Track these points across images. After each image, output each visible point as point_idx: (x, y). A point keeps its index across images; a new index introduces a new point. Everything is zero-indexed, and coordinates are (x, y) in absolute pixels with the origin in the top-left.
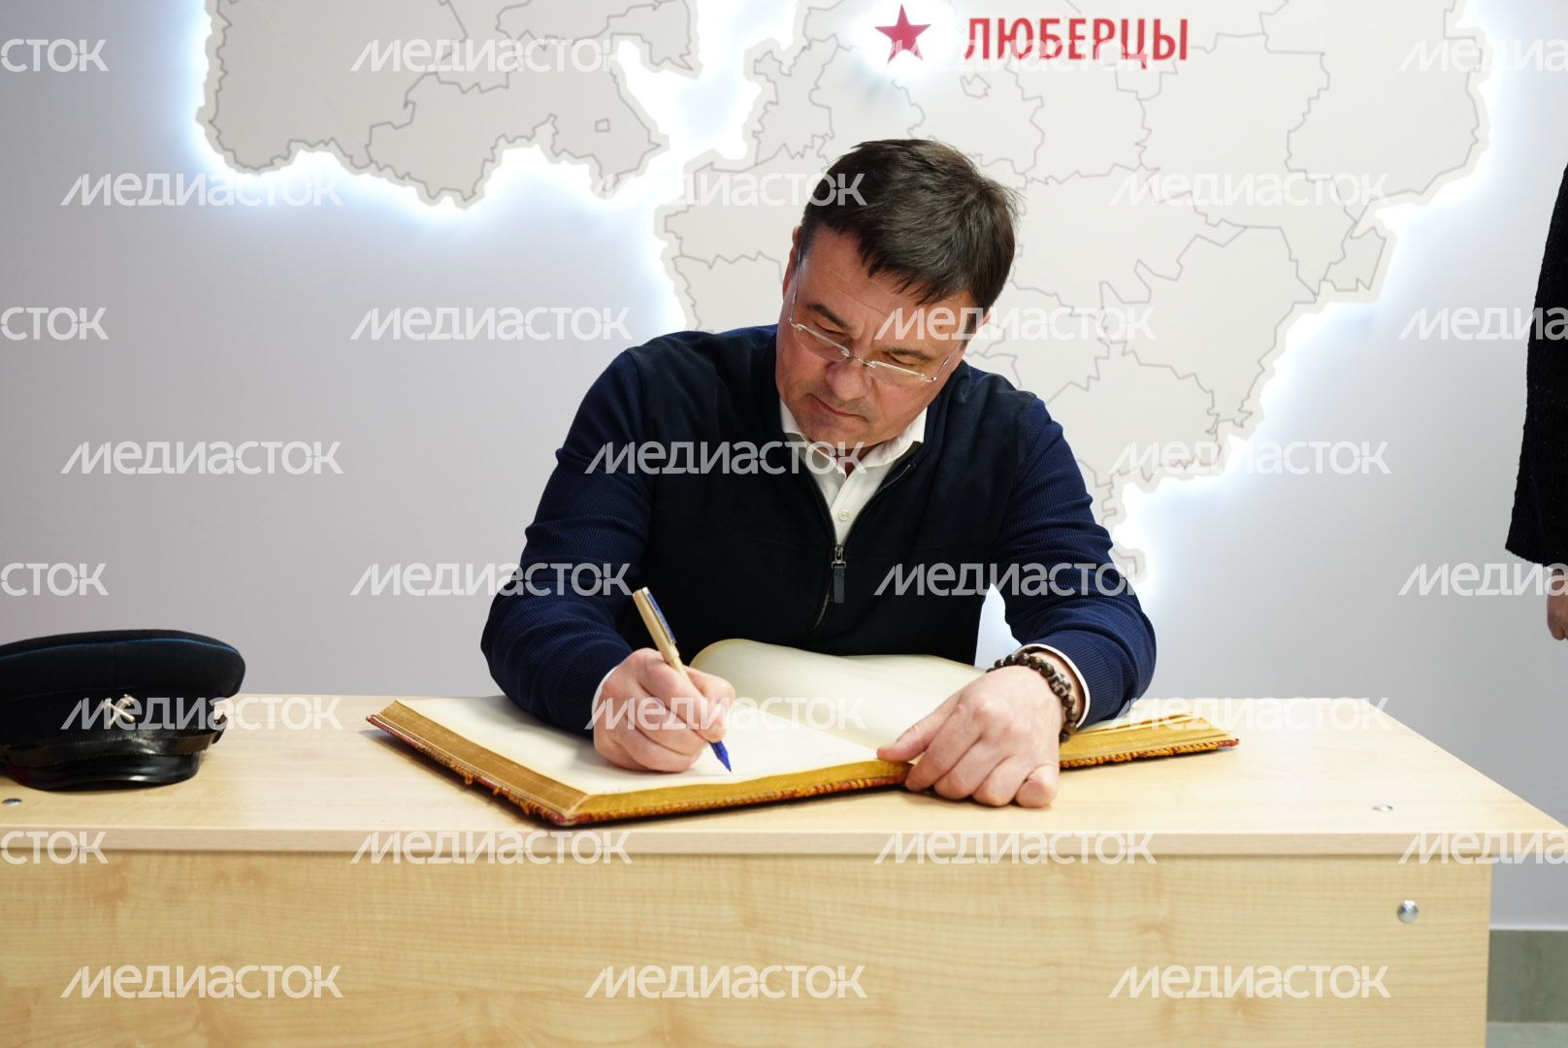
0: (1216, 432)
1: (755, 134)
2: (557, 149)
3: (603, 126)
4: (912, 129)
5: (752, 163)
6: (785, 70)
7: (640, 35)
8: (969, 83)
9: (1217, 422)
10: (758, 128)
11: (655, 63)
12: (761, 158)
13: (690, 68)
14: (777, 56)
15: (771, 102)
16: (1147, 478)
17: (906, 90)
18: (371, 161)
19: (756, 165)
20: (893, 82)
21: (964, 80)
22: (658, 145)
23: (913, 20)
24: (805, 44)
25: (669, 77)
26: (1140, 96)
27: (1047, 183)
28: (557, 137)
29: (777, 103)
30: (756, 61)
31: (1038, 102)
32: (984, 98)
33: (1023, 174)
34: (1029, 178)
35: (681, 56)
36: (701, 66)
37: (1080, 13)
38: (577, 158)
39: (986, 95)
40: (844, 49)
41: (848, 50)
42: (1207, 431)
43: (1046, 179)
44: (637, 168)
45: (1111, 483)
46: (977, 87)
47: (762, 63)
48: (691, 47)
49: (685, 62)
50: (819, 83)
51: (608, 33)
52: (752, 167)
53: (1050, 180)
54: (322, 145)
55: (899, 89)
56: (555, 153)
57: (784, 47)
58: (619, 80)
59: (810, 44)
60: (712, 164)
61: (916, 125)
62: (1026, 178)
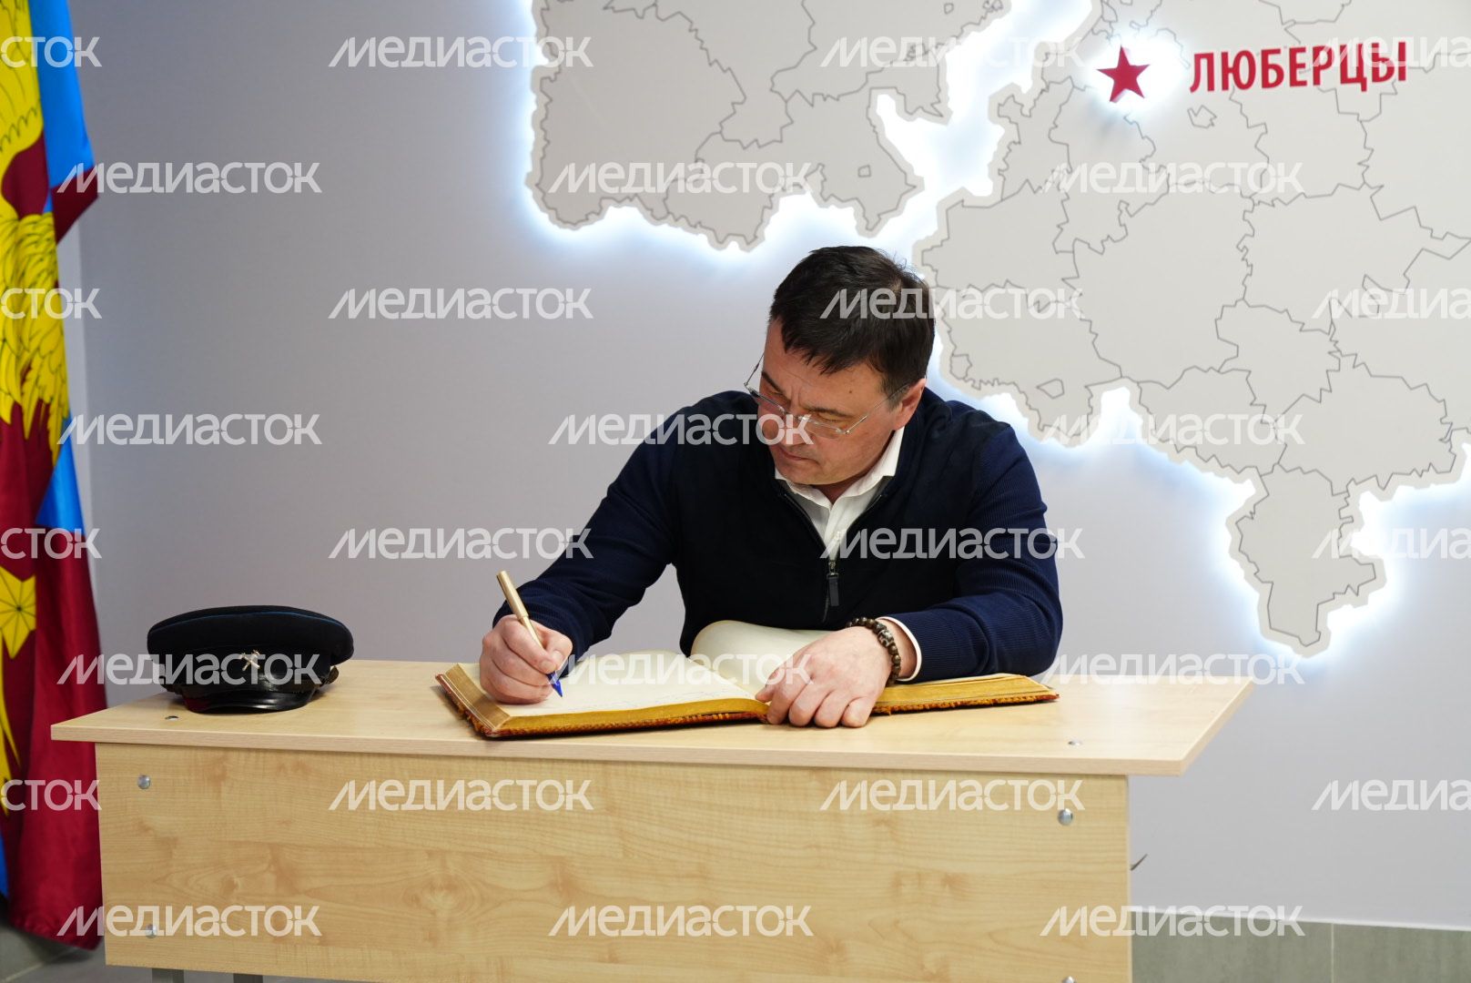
0: (1450, 439)
1: (1000, 172)
2: (826, 195)
3: (865, 172)
4: (1144, 160)
5: (1000, 199)
6: (1026, 111)
7: (896, 88)
8: (1196, 115)
9: (1450, 431)
10: (1003, 166)
11: (909, 112)
12: (1007, 194)
13: (941, 116)
14: (1017, 99)
15: (1014, 142)
16: (1384, 488)
17: (1138, 124)
18: (669, 213)
19: (1002, 200)
20: (1125, 118)
21: (1191, 112)
22: (914, 187)
23: (1133, 60)
24: (1044, 86)
25: (922, 124)
26: (1361, 118)
27: (1273, 205)
28: (825, 183)
29: (1019, 143)
30: (1000, 105)
31: (1262, 129)
32: (1211, 127)
33: (1250, 197)
34: (1256, 202)
35: (932, 105)
36: (950, 113)
37: (1300, 42)
38: (843, 201)
39: (1213, 124)
40: (1079, 89)
41: (1083, 90)
42: (1441, 440)
43: (1272, 201)
44: (896, 208)
45: (1347, 491)
46: (1203, 118)
47: (1005, 107)
48: (940, 96)
49: (936, 109)
50: (1057, 123)
51: (867, 87)
52: (999, 202)
53: (1276, 202)
54: (627, 201)
55: (1131, 124)
56: (824, 198)
57: (1024, 91)
58: (877, 130)
59: (1048, 87)
60: (963, 201)
61: (1147, 157)
62: (1253, 201)
